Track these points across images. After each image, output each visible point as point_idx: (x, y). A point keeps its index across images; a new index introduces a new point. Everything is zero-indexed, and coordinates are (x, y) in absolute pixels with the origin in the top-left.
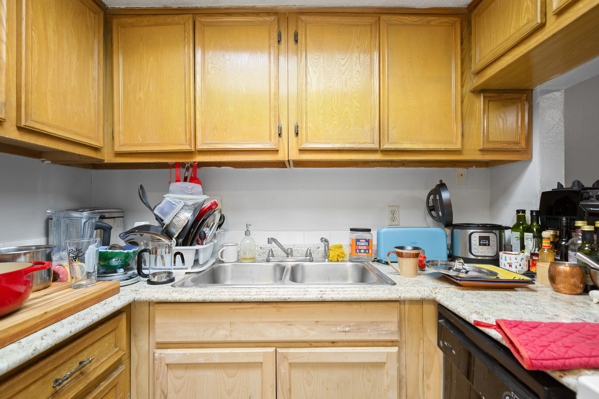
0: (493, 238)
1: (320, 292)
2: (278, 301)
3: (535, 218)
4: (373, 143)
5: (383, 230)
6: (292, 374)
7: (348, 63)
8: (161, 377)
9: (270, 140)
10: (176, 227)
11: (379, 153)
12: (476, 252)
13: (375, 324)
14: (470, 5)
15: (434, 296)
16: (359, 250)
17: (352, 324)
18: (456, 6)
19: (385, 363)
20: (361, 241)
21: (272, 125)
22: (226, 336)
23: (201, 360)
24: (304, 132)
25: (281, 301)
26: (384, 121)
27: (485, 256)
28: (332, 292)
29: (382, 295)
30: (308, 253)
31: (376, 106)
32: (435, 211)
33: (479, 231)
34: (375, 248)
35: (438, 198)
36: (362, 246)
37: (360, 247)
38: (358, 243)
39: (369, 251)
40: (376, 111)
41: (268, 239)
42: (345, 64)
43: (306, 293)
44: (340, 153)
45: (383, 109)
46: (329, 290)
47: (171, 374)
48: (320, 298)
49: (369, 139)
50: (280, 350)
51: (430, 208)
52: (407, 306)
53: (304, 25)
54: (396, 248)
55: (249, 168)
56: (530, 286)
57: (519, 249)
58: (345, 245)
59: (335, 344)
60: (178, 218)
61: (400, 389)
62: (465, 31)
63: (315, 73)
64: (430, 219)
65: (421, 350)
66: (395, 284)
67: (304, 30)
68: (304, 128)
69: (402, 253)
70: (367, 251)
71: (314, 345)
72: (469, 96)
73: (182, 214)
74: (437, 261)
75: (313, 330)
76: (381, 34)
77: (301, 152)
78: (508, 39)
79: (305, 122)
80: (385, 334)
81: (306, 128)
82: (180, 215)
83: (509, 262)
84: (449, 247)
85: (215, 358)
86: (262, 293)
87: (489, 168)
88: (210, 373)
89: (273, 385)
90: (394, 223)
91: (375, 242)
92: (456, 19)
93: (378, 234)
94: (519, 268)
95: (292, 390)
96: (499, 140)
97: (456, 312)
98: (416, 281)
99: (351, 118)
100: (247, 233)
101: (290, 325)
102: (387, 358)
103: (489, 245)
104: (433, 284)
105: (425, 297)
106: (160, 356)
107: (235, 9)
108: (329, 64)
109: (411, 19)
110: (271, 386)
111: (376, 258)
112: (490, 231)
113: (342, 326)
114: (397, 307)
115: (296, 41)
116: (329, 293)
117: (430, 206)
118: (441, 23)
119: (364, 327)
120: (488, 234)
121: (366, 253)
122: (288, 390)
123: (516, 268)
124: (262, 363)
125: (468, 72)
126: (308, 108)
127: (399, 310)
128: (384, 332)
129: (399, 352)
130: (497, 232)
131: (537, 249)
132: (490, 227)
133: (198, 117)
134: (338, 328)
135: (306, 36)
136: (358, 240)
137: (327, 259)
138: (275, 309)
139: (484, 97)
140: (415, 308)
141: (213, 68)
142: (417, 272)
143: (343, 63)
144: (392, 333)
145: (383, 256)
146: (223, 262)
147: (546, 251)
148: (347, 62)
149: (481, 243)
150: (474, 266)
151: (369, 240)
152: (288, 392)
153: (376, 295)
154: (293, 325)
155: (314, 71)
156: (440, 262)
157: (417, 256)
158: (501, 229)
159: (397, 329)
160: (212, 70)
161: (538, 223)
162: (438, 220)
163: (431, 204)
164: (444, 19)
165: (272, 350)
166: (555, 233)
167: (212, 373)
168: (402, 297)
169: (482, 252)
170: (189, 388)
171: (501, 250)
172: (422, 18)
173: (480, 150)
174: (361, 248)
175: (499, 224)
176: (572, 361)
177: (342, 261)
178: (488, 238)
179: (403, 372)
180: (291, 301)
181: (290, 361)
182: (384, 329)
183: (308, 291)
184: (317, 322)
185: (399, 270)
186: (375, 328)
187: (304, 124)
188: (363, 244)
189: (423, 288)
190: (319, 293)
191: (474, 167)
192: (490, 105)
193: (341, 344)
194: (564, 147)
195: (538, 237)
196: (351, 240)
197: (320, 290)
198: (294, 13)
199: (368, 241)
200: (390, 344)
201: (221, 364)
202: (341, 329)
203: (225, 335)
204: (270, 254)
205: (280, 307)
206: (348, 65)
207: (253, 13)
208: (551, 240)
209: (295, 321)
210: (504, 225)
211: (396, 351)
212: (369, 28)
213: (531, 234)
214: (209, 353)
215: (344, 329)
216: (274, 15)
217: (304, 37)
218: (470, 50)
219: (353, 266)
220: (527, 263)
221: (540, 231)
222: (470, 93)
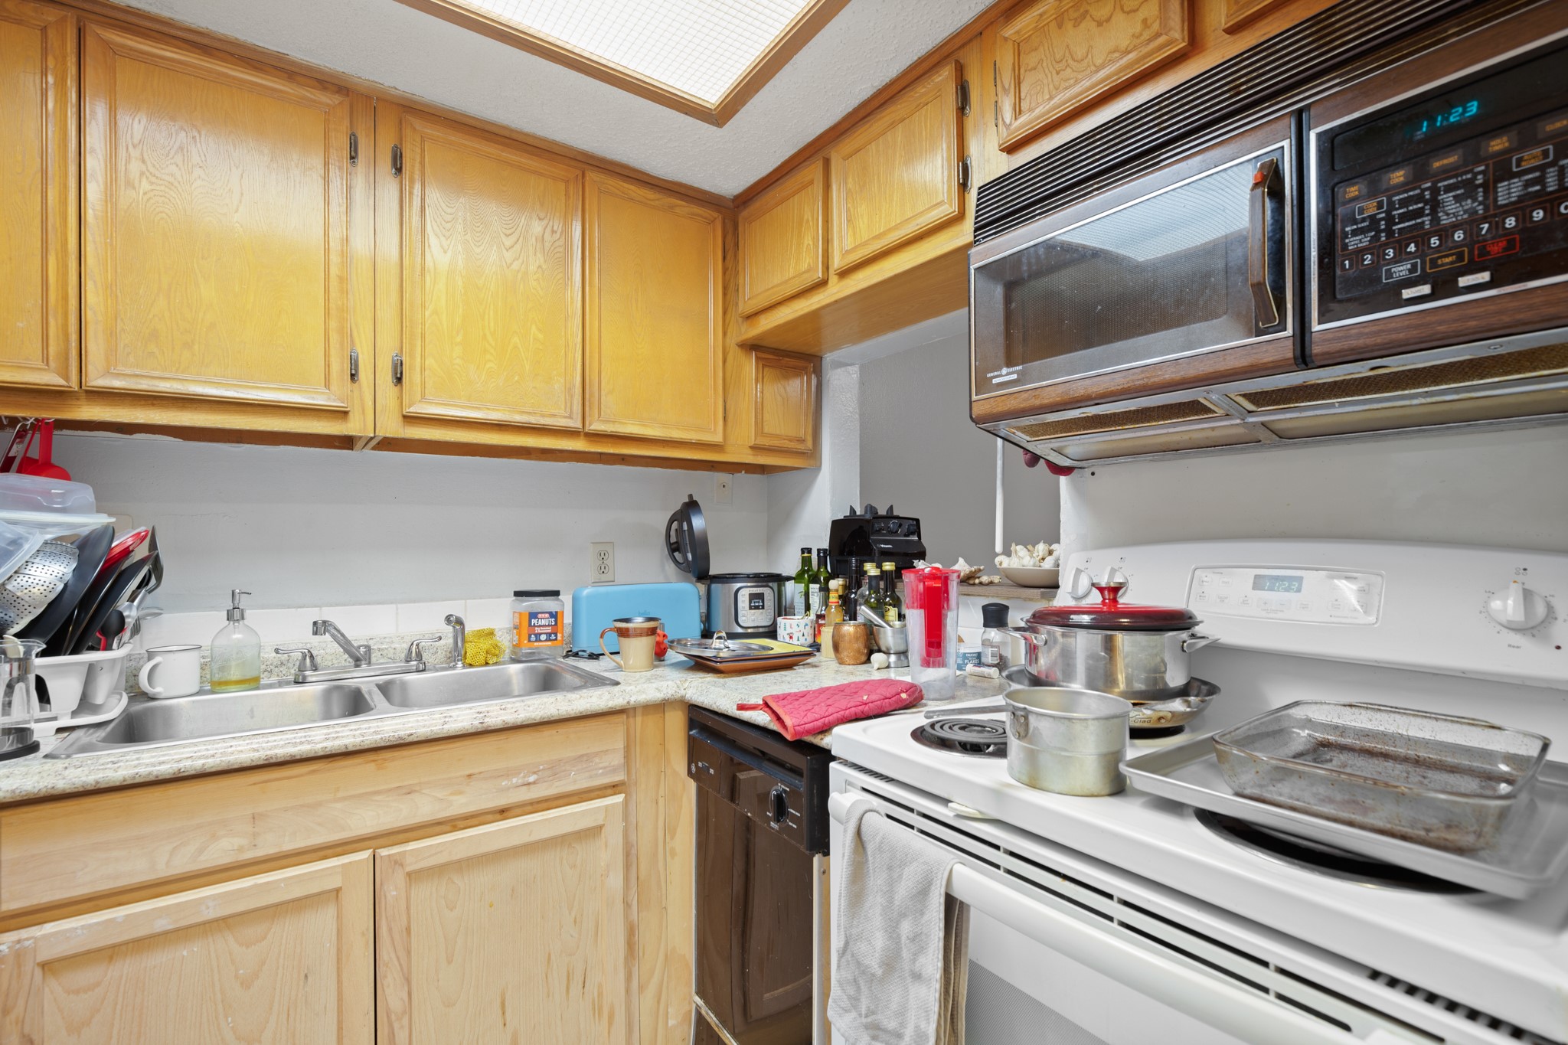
0: (768, 594)
1: (477, 715)
2: (383, 744)
3: (822, 560)
4: (570, 417)
5: (586, 592)
6: (412, 895)
7: (518, 247)
8: (21, 1002)
9: (327, 385)
10: (22, 603)
11: (582, 437)
12: (744, 621)
13: (585, 758)
14: (737, 197)
15: (683, 692)
16: (536, 635)
17: (541, 767)
18: (716, 192)
19: (601, 827)
20: (540, 616)
21: (333, 352)
22: (241, 849)
23: (162, 925)
24: (417, 378)
25: (391, 743)
26: (592, 376)
27: (758, 627)
28: (502, 712)
29: (598, 703)
30: (414, 654)
31: (576, 345)
32: (680, 553)
33: (749, 584)
34: (567, 630)
35: (685, 527)
36: (543, 626)
37: (538, 631)
38: (534, 621)
39: (556, 636)
40: (577, 355)
41: (315, 623)
42: (512, 247)
43: (447, 720)
44: (500, 430)
45: (590, 353)
46: (495, 708)
47: (54, 989)
48: (480, 726)
49: (563, 407)
50: (383, 852)
51: (673, 547)
52: (639, 719)
53: (418, 139)
54: (615, 621)
55: (233, 442)
56: (810, 660)
57: (804, 611)
58: (500, 630)
59: (505, 814)
60: (25, 579)
61: (627, 867)
62: (729, 237)
63: (445, 252)
64: (671, 567)
65: (662, 792)
66: (617, 683)
67: (418, 150)
68: (418, 369)
69: (627, 630)
70: (553, 637)
71: (462, 826)
72: (735, 352)
73: (41, 567)
74: (686, 639)
75: (461, 793)
76: (587, 206)
77: (409, 420)
78: (786, 282)
79: (419, 357)
80: (602, 774)
81: (423, 369)
82: (33, 569)
83: (789, 632)
84: (704, 619)
85: (208, 908)
86: (340, 735)
87: (765, 476)
88: (189, 953)
89: (368, 930)
90: (604, 577)
91: (568, 619)
92: (715, 215)
93: (575, 600)
94: (802, 640)
95: (412, 930)
96: (778, 432)
97: (715, 708)
98: (652, 675)
99: (525, 362)
100: (234, 615)
101: (409, 793)
102: (606, 817)
103: (763, 608)
104: (681, 675)
105: (669, 696)
106: (18, 946)
107: (220, 40)
108: (476, 239)
109: (641, 193)
110: (363, 934)
111: (571, 651)
112: (764, 584)
113: (522, 775)
114: (623, 723)
115: (399, 170)
116: (495, 713)
117: (672, 542)
118: (693, 214)
119: (564, 768)
120: (761, 589)
121: (550, 640)
122: (404, 930)
123: (798, 640)
124: (338, 890)
125: (734, 309)
126: (427, 326)
127: (625, 727)
128: (601, 771)
129: (626, 802)
130: (775, 585)
131: (824, 608)
132: (765, 577)
133: (91, 297)
134: (514, 780)
135: (422, 164)
136: (533, 615)
137: (460, 663)
138: (372, 766)
139: (757, 358)
140: (652, 721)
141: (148, 174)
142: (652, 663)
143: (508, 242)
144: (614, 770)
145: (585, 643)
146: (153, 699)
147: (833, 610)
148: (516, 243)
149: (753, 604)
150: (741, 643)
151: (556, 612)
152: (405, 933)
153: (588, 705)
154: (415, 791)
155: (442, 246)
156: (690, 641)
157: (652, 632)
158: (779, 579)
159: (623, 761)
160: (144, 180)
161: (826, 568)
162: (684, 567)
163: (673, 539)
164: (697, 210)
165: (366, 854)
166: (844, 583)
167: (195, 949)
168: (632, 702)
169: (753, 621)
170: (119, 1007)
171: (779, 615)
172: (661, 197)
173: (751, 447)
174: (540, 631)
175: (778, 572)
176: (831, 718)
177: (496, 664)
178: (761, 596)
179: (633, 838)
180: (416, 740)
181: (409, 869)
182: (601, 765)
183: (451, 717)
184: (469, 776)
185: (622, 662)
186: (584, 766)
187: (418, 360)
188: (544, 622)
189: (665, 684)
190: (475, 716)
191: (743, 472)
192: (765, 373)
193: (519, 811)
194: (859, 452)
195: (825, 589)
196: (517, 615)
197: (477, 710)
198: (392, 103)
199: (553, 615)
200: (610, 791)
201: (224, 919)
202: (520, 781)
203: (236, 848)
204: (305, 664)
205: (385, 760)
206: (519, 250)
207: (276, 68)
208: (841, 593)
209: (420, 783)
210: (785, 574)
211: (621, 800)
212: (562, 186)
213: (817, 586)
214: (187, 901)
215: (526, 779)
216: (337, 92)
217: (417, 166)
218: (737, 273)
219: (523, 671)
220: (812, 631)
221: (827, 580)
222: (737, 347)
